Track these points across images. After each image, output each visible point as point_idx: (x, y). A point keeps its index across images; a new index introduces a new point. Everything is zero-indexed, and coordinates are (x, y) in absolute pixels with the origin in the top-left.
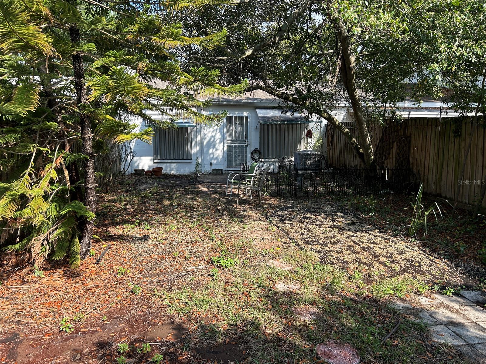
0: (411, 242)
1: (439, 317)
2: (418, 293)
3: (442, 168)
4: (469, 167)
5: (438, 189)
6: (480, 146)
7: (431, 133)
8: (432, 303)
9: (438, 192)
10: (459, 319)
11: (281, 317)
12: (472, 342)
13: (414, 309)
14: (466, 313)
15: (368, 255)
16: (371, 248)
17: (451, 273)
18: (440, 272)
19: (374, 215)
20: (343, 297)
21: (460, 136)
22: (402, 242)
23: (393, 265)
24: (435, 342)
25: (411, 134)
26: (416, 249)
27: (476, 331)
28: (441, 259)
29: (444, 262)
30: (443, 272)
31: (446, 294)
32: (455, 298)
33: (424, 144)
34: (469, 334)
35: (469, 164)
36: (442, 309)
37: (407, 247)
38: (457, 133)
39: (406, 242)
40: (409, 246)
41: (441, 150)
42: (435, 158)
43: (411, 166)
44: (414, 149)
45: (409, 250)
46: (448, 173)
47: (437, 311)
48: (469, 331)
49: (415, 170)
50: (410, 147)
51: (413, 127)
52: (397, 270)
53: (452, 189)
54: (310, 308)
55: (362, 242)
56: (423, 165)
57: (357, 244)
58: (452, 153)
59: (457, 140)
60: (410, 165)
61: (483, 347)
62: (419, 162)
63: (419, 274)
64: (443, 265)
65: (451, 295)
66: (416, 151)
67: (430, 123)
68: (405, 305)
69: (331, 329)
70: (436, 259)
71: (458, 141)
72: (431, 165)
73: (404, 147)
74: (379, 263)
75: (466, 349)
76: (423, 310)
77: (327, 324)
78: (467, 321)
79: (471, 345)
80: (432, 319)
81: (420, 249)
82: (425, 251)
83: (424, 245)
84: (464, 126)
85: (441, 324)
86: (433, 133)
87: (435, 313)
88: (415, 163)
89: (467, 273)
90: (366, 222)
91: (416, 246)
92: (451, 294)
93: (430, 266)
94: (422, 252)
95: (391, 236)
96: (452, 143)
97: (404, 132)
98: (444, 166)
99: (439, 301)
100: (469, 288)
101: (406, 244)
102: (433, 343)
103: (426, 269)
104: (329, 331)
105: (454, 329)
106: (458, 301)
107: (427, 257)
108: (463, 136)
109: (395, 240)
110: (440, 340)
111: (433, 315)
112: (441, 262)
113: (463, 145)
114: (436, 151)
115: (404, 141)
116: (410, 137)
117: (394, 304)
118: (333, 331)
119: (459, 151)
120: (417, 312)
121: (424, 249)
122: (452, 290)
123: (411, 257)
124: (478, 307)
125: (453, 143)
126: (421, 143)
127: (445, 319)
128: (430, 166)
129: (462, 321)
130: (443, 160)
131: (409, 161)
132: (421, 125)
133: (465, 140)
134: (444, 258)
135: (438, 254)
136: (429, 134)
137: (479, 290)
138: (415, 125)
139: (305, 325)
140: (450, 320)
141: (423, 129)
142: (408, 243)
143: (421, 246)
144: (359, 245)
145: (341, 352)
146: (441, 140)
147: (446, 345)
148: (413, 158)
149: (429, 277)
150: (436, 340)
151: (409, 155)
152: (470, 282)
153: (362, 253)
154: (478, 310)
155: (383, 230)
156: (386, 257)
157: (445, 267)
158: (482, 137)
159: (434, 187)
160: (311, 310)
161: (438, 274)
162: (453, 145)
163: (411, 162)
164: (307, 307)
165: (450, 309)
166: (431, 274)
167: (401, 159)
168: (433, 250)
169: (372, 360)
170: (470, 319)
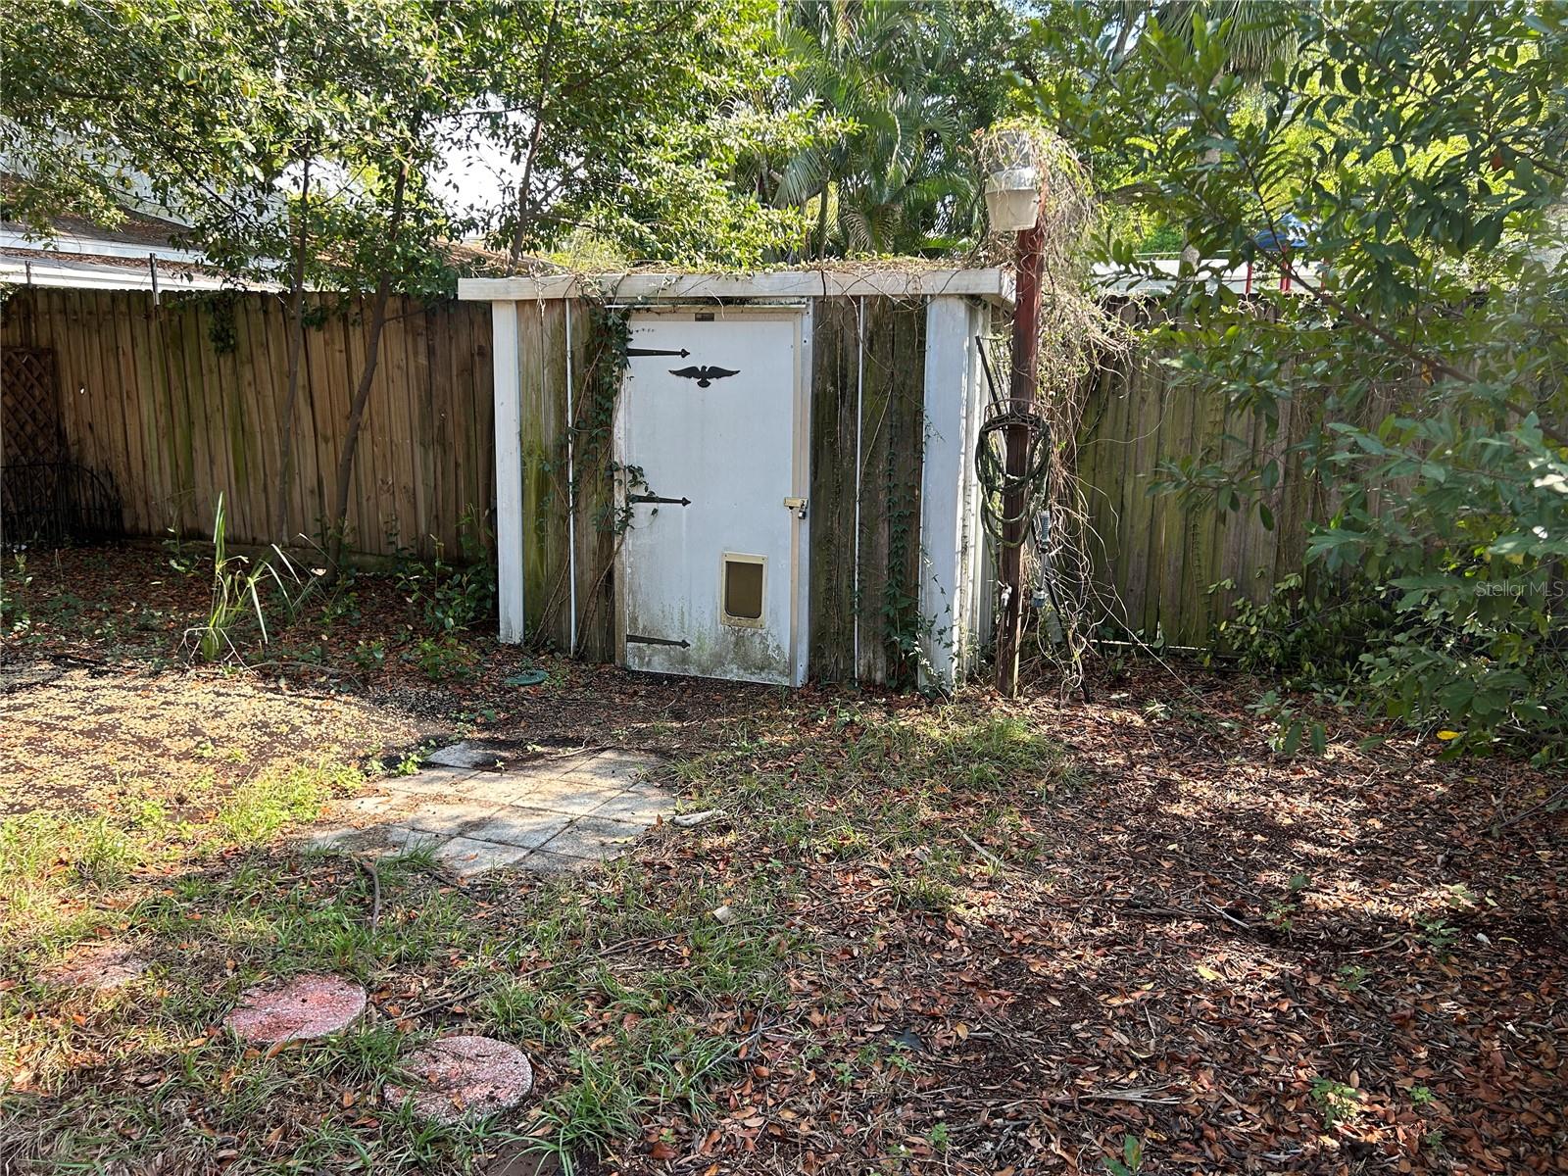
0: (223, 677)
1: (435, 825)
2: (342, 793)
3: (191, 448)
4: (276, 441)
5: (187, 517)
6: (301, 379)
7: (133, 338)
8: (393, 802)
9: (188, 524)
10: (475, 813)
11: (29, 1017)
12: (536, 844)
13: (367, 833)
14: (477, 794)
15: (121, 747)
16: (114, 727)
17: (381, 724)
18: (353, 730)
19: (33, 628)
20: (162, 882)
21: (234, 349)
22: (191, 684)
23: (223, 752)
24: (470, 877)
25: (52, 341)
26: (249, 690)
27: (526, 821)
28: (332, 698)
29: (345, 703)
30: (360, 727)
31: (404, 773)
32: (427, 774)
33: (114, 375)
34: (515, 831)
35: (275, 431)
36: (424, 807)
37: (218, 694)
38: (224, 341)
39: (206, 680)
40: (222, 691)
41: (178, 394)
42: (162, 421)
43: (74, 450)
44: (76, 394)
45: (230, 699)
46: (212, 462)
47: (419, 814)
48: (513, 827)
49: (90, 460)
50: (57, 387)
51: (58, 317)
52: (244, 761)
53: (235, 510)
54: (96, 951)
55: (66, 718)
56: (120, 445)
57: (51, 727)
58: (218, 401)
59: (227, 364)
60: (68, 448)
61: (560, 844)
62: (105, 434)
63: (308, 751)
64: (346, 712)
65: (417, 771)
66: (86, 399)
67: (123, 308)
68: (338, 833)
69: (218, 967)
70: (319, 702)
71: (229, 363)
72: (151, 443)
73: (32, 386)
74: (178, 760)
75: (535, 862)
76: (387, 826)
77: (195, 963)
78: (494, 809)
79: (538, 848)
80: (426, 836)
81: (260, 690)
82: (277, 690)
83: (265, 675)
84: (241, 320)
85: (451, 837)
86: (140, 340)
87: (418, 821)
88: (89, 441)
89: (410, 711)
90: (16, 657)
91: (242, 684)
92: (414, 768)
93: (320, 722)
94: (270, 695)
95: (141, 676)
96: (211, 371)
97: (26, 334)
98: (197, 443)
99: (405, 794)
100: (442, 743)
101: (209, 687)
102: (471, 881)
103: (314, 734)
104: (216, 976)
105: (483, 834)
106: (441, 779)
107: (292, 703)
108: (244, 349)
109: (166, 682)
110: (476, 870)
111: (419, 826)
112: (336, 706)
113: (248, 376)
114: (160, 397)
115: (28, 364)
116: (52, 351)
117: (310, 841)
118: (229, 972)
119: (240, 397)
120: (379, 834)
121: (272, 686)
122: (414, 758)
123: (254, 715)
124: (487, 775)
125: (216, 370)
126: (98, 370)
127: (450, 825)
128: (147, 447)
129: (486, 813)
130: (191, 424)
131: (61, 435)
132: (90, 313)
133: (252, 362)
134: (339, 693)
135: (317, 687)
136: (125, 342)
137: (461, 740)
138: (64, 311)
139: (133, 997)
140: (459, 821)
141: (100, 325)
142: (216, 682)
143: (259, 680)
144: (66, 729)
145: (304, 1001)
146: (171, 363)
147: (499, 873)
148: (76, 424)
149: (336, 748)
150: (468, 872)
151: (60, 416)
152: (433, 729)
153: (95, 747)
154: (494, 780)
155: (105, 664)
156: (184, 736)
157: (355, 711)
158: (302, 352)
159: (173, 512)
160: (107, 952)
161: (352, 735)
162: (215, 376)
163: (71, 435)
164: (86, 951)
165: (439, 798)
166: (336, 740)
167: (29, 429)
168: (298, 682)
169: (391, 975)
170: (496, 803)
